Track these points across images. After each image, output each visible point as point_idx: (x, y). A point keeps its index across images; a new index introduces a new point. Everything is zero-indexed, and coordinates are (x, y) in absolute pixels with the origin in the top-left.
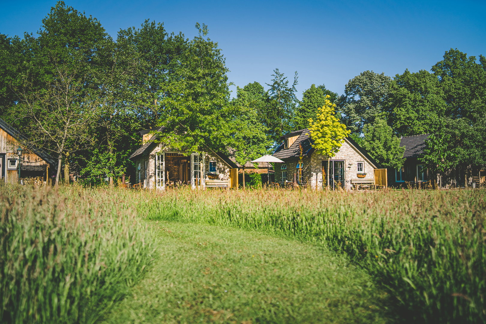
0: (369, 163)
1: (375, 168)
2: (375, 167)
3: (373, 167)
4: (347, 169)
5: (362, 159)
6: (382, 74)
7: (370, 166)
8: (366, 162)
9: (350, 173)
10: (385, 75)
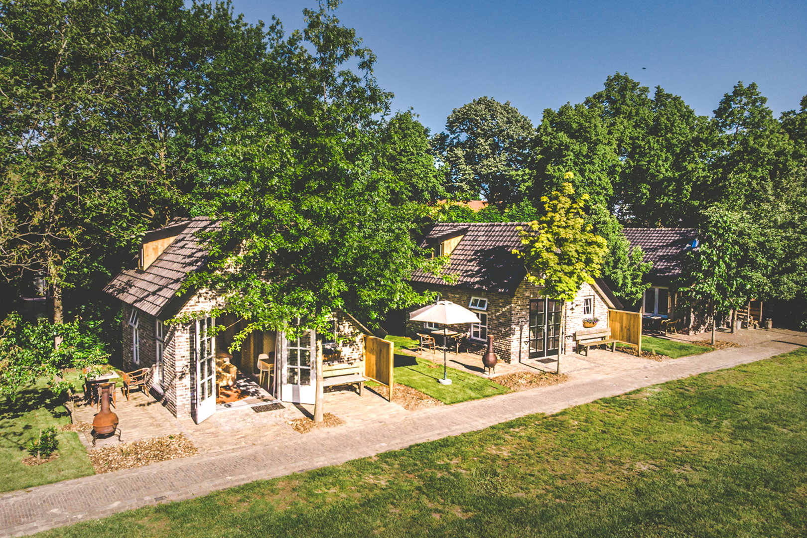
0: (602, 298)
1: (609, 308)
2: (611, 305)
3: (607, 305)
4: (569, 313)
5: (593, 292)
6: (508, 104)
7: (603, 303)
8: (597, 297)
9: (573, 320)
10: (511, 106)
